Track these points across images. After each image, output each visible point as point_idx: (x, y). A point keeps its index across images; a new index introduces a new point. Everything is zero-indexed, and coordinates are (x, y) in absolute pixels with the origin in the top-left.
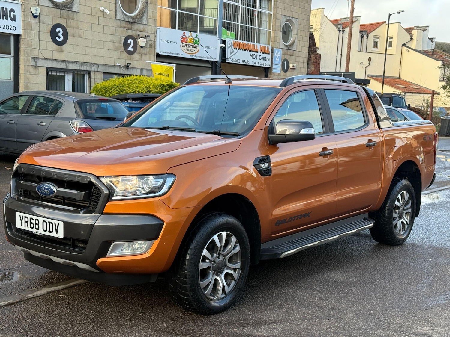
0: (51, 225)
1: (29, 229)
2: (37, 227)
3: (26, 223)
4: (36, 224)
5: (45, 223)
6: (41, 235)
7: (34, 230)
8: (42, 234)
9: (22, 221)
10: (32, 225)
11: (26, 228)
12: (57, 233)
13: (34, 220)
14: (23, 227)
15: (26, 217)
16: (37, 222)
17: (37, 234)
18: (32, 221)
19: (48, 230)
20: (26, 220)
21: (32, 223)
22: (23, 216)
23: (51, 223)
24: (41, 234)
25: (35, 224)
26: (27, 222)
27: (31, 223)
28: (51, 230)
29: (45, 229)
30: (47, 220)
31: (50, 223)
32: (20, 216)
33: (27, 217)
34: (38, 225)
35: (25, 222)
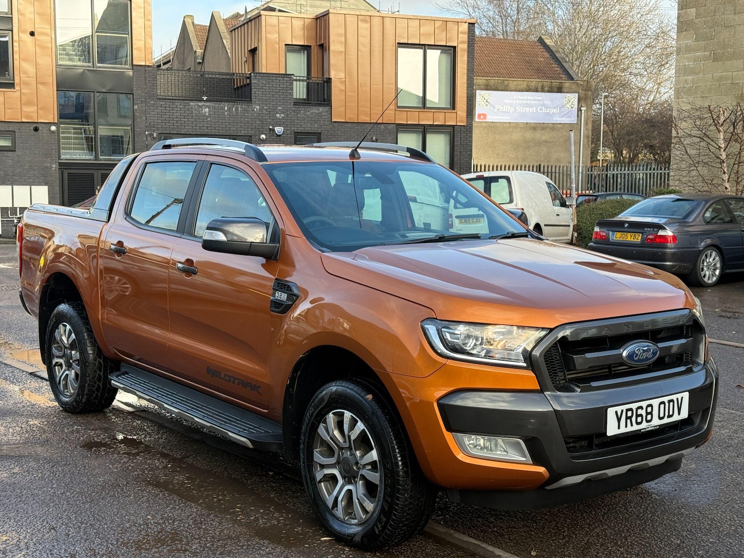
0: (671, 404)
1: (636, 427)
2: (649, 417)
3: (629, 421)
4: (647, 414)
5: (662, 406)
6: (656, 428)
7: (644, 425)
8: (657, 426)
9: (619, 420)
10: (639, 419)
11: (630, 429)
12: (679, 414)
13: (644, 408)
14: (623, 430)
15: (627, 410)
16: (649, 410)
17: (648, 429)
18: (640, 412)
19: (667, 414)
20: (629, 414)
21: (641, 415)
22: (622, 411)
23: (672, 401)
24: (654, 426)
25: (644, 415)
26: (630, 418)
27: (637, 416)
28: (671, 413)
29: (662, 415)
30: (666, 399)
31: (669, 401)
32: (616, 412)
33: (631, 410)
34: (651, 413)
35: (627, 418)
